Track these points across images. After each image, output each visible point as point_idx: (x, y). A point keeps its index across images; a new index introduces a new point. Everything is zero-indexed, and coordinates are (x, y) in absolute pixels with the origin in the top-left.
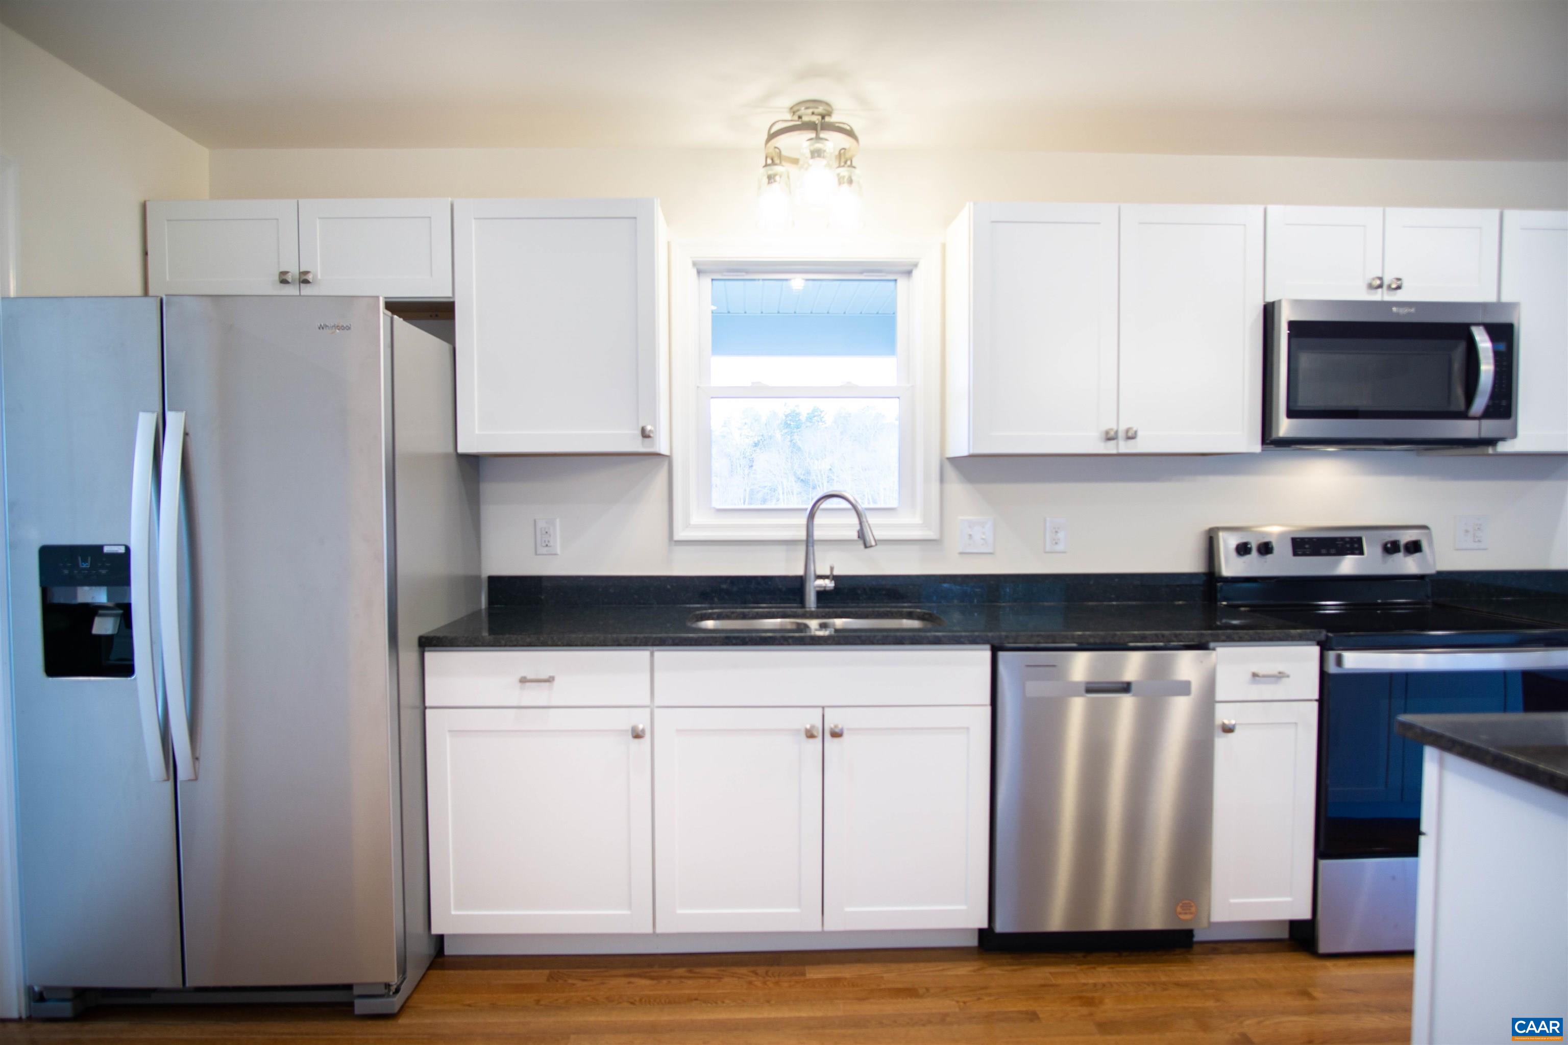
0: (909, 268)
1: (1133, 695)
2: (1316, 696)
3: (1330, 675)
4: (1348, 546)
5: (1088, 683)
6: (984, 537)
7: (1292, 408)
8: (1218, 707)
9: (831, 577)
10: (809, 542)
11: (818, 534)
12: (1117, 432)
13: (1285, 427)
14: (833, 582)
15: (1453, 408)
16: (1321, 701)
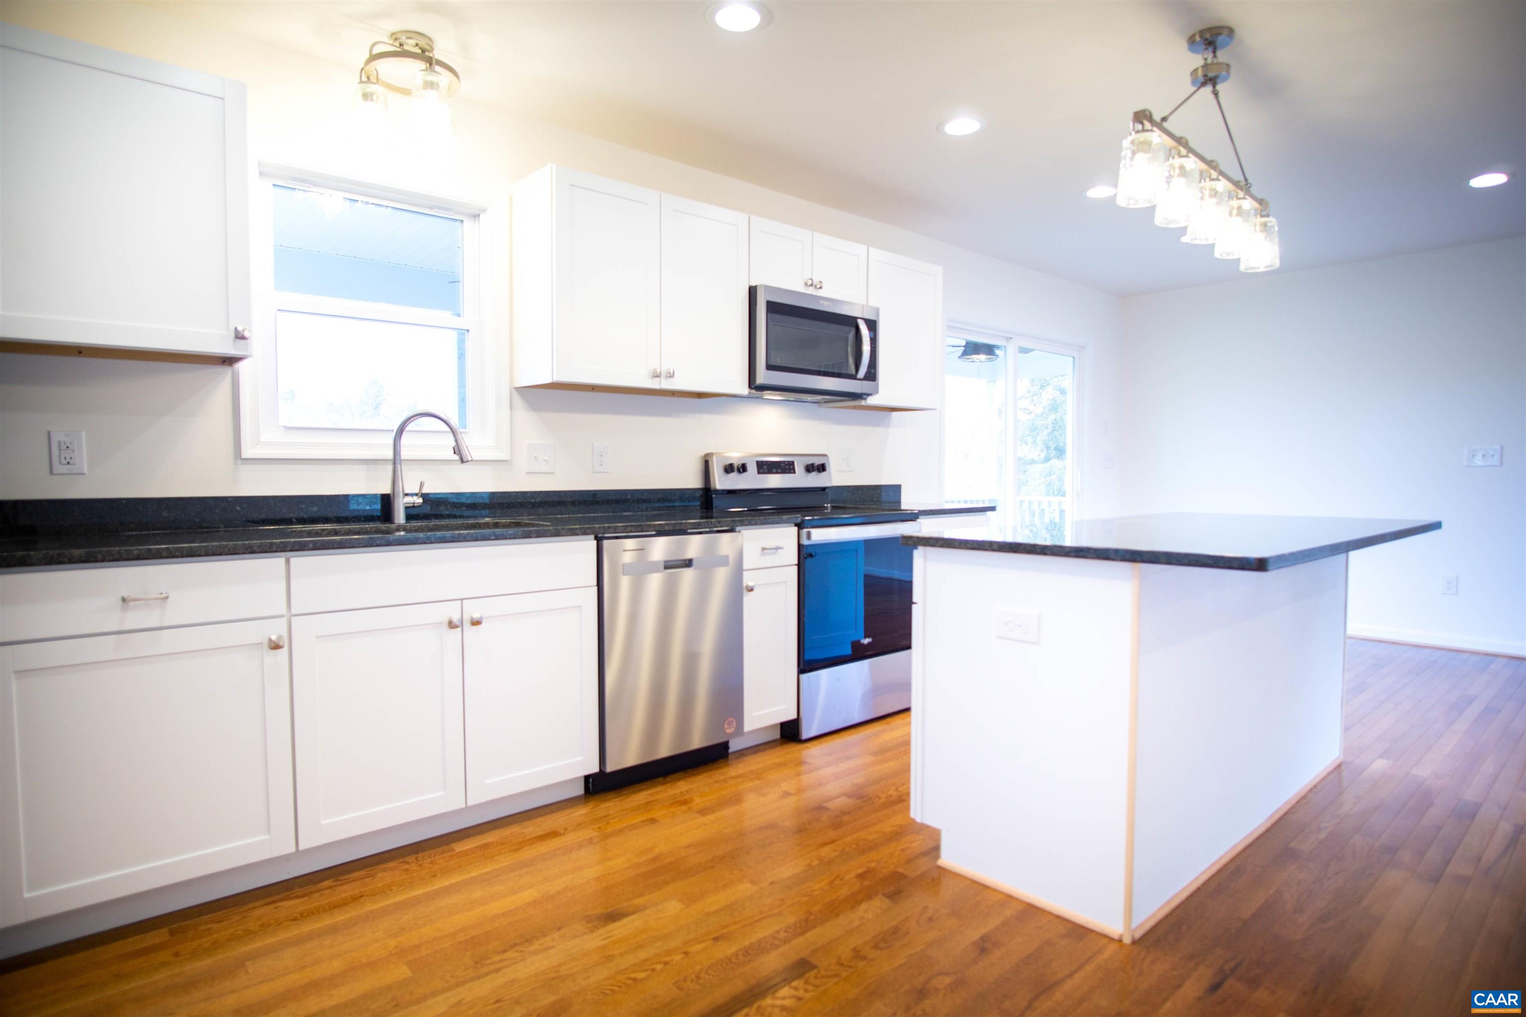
0: (476, 212)
1: (695, 569)
2: (796, 562)
3: (803, 546)
4: (787, 467)
5: (665, 562)
6: (546, 458)
7: (771, 363)
8: (745, 574)
9: (420, 495)
10: (396, 460)
11: (405, 454)
12: (660, 373)
13: (763, 376)
14: (421, 498)
15: (849, 372)
16: (799, 565)
